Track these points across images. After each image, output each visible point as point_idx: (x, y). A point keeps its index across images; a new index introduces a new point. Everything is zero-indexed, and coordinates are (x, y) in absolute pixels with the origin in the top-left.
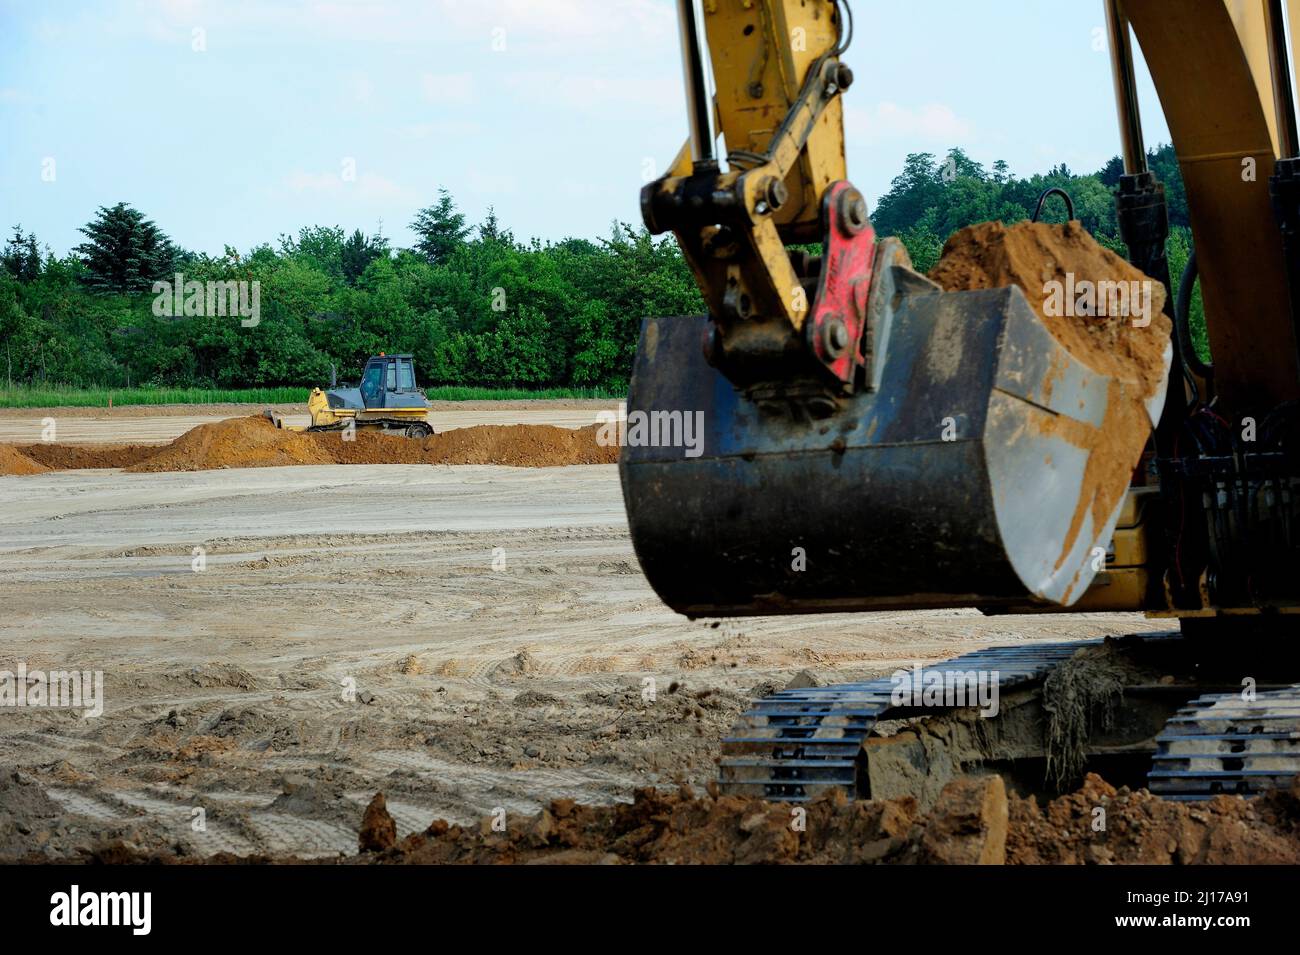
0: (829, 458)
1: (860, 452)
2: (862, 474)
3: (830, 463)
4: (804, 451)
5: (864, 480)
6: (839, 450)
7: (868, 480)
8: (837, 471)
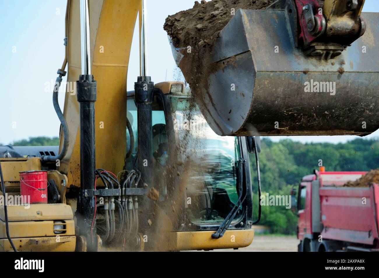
0: (337, 75)
1: (349, 73)
2: (347, 83)
3: (337, 77)
4: (328, 72)
5: (348, 85)
6: (341, 72)
7: (349, 85)
8: (339, 80)
